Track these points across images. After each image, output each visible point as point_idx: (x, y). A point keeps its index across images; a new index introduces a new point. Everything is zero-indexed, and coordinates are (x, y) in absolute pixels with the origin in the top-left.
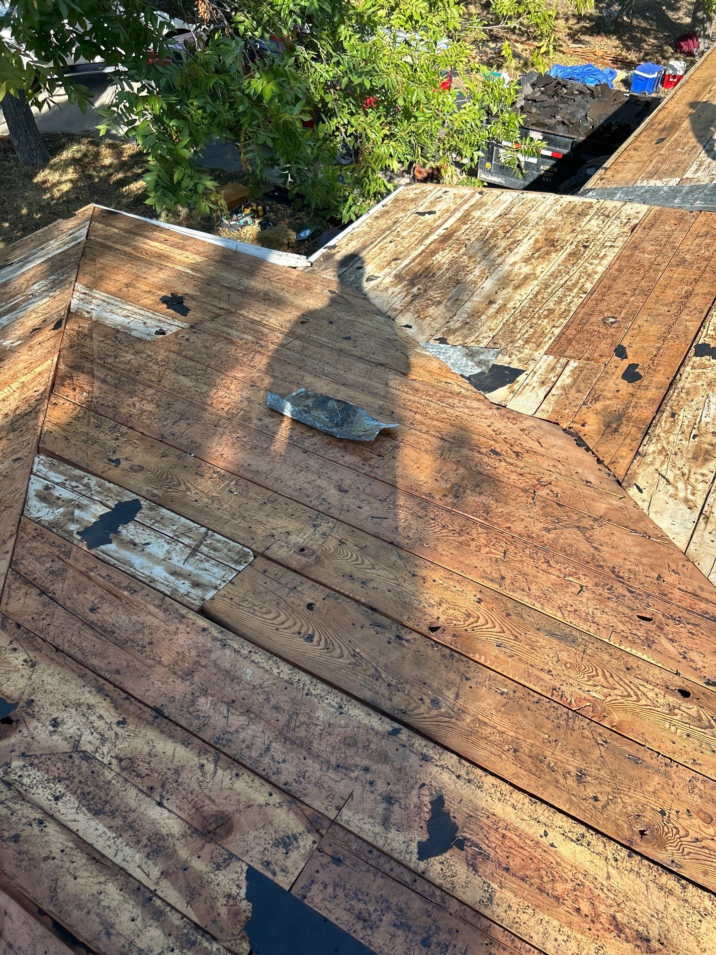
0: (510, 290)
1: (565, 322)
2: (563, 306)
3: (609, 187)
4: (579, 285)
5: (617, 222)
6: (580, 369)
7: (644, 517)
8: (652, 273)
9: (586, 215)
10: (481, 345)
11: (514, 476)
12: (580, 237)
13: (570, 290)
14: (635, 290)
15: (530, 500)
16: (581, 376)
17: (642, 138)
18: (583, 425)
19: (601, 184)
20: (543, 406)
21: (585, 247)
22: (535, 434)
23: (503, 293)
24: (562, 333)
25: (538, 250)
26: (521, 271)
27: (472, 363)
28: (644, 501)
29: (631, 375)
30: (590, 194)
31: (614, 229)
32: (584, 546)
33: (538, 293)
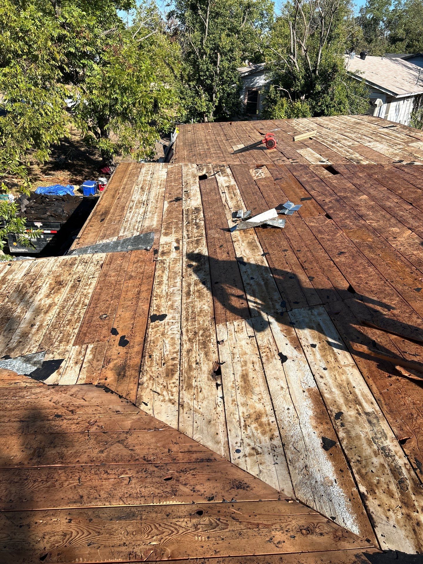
0: (42, 315)
1: (79, 324)
2: (76, 316)
3: (83, 247)
4: (82, 302)
5: (93, 264)
6: (95, 348)
7: (152, 419)
8: (118, 286)
9: (75, 264)
10: (33, 352)
11: (74, 426)
12: (75, 277)
13: (77, 306)
14: (112, 297)
15: (87, 437)
16: (97, 351)
17: (93, 220)
18: (106, 379)
19: (78, 246)
20: (80, 376)
21: (79, 281)
22: (80, 395)
23: (39, 318)
24: (80, 331)
25: (53, 289)
26: (46, 303)
27: (30, 365)
28: (150, 410)
29: (123, 342)
30: (74, 252)
31: (92, 268)
32: (125, 452)
33: (59, 312)
